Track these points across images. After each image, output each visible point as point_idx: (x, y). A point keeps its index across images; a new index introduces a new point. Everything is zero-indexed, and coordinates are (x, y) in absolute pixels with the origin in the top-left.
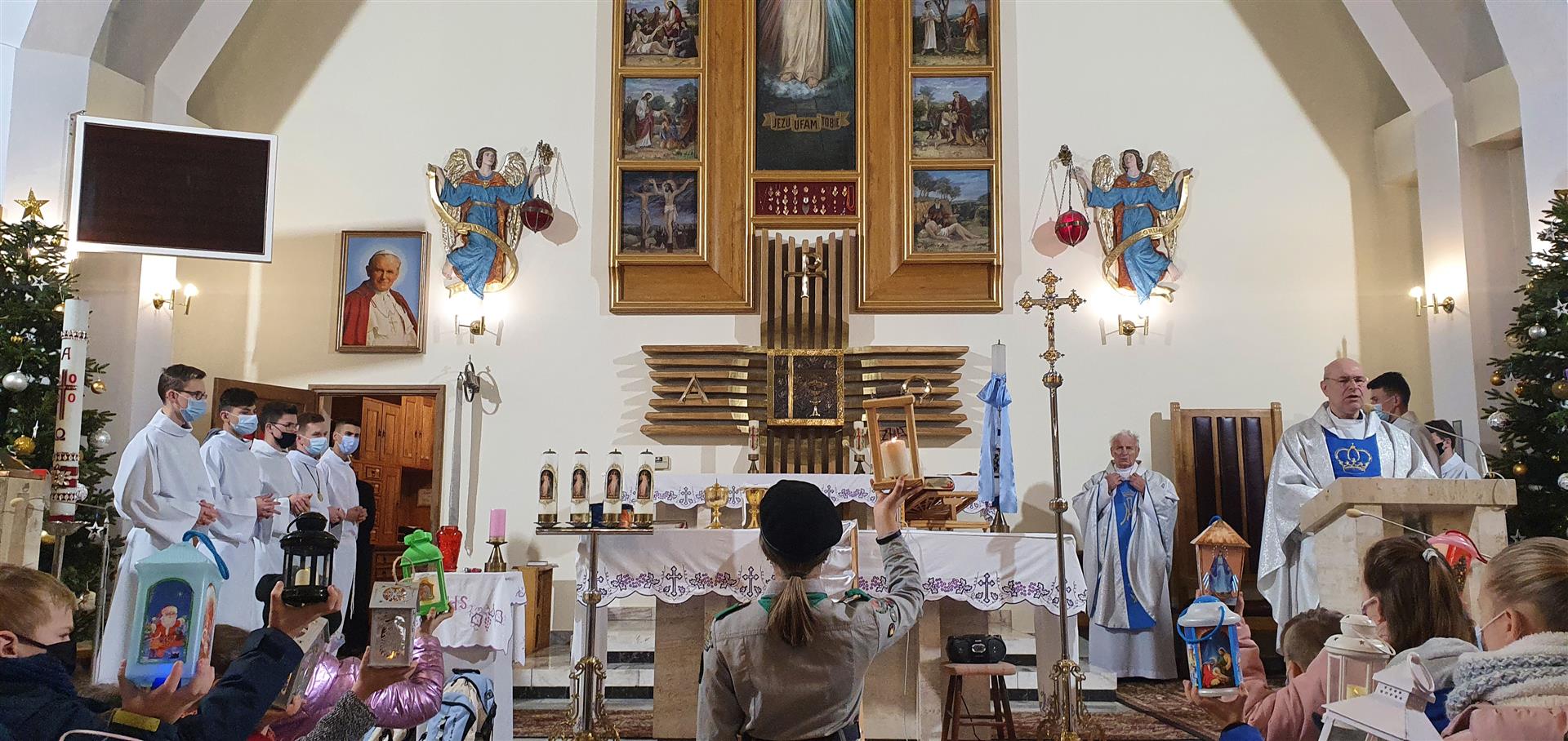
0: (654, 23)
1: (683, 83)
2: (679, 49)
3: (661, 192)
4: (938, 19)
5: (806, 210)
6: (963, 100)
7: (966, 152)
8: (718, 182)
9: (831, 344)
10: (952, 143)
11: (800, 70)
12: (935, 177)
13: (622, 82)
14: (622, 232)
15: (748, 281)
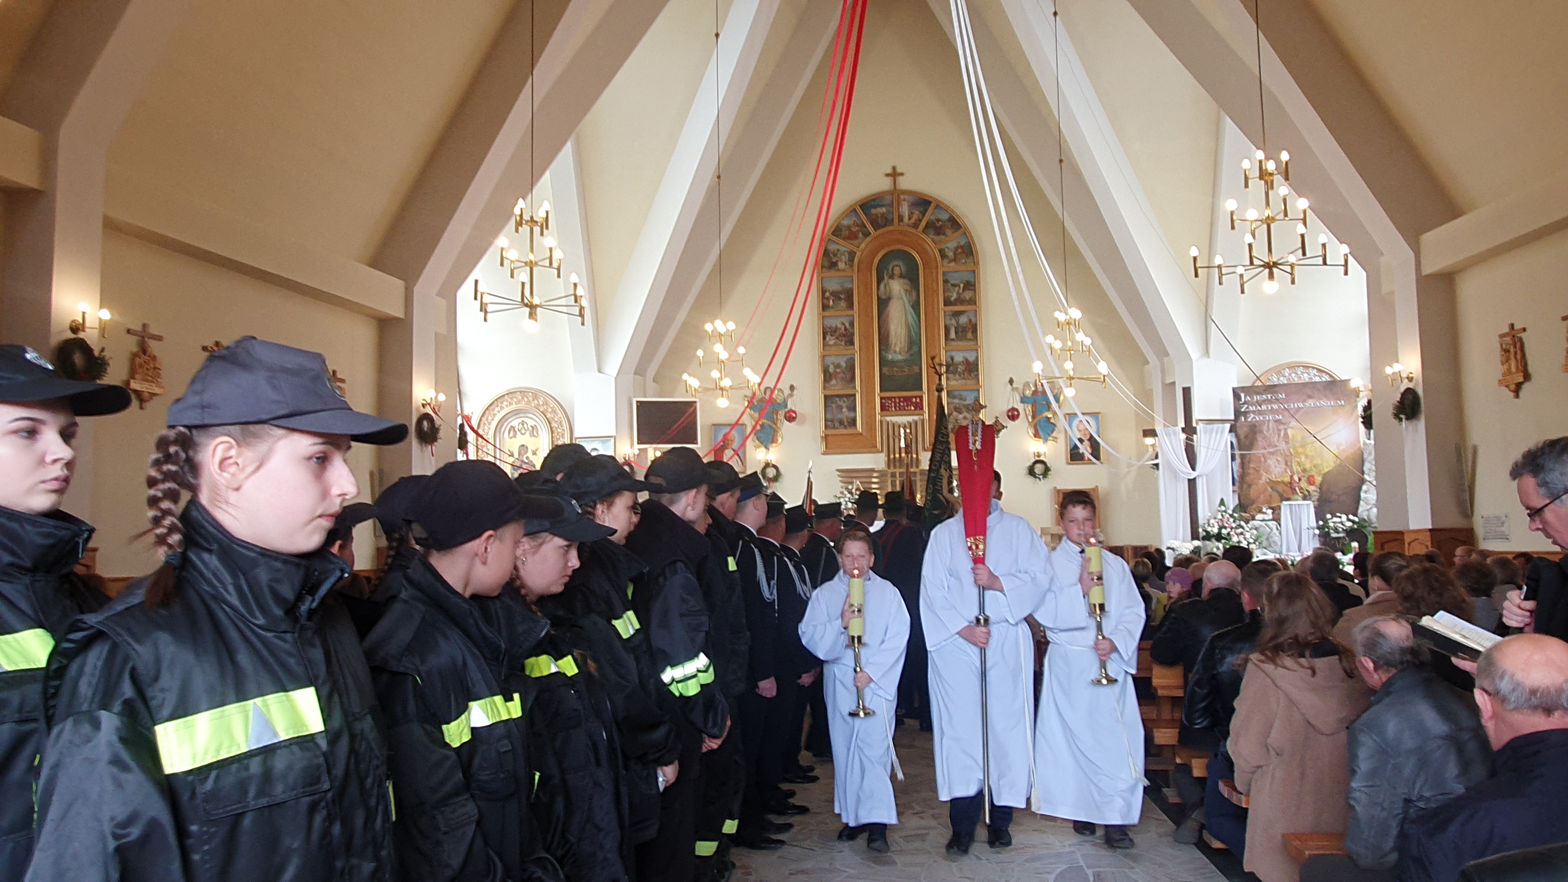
0: (835, 331)
1: (848, 357)
2: (846, 342)
3: (841, 403)
4: (956, 325)
5: (902, 408)
6: (967, 360)
7: (969, 382)
8: (864, 397)
9: (914, 466)
10: (963, 379)
11: (898, 349)
12: (956, 393)
13: (823, 357)
14: (826, 420)
15: (878, 440)
